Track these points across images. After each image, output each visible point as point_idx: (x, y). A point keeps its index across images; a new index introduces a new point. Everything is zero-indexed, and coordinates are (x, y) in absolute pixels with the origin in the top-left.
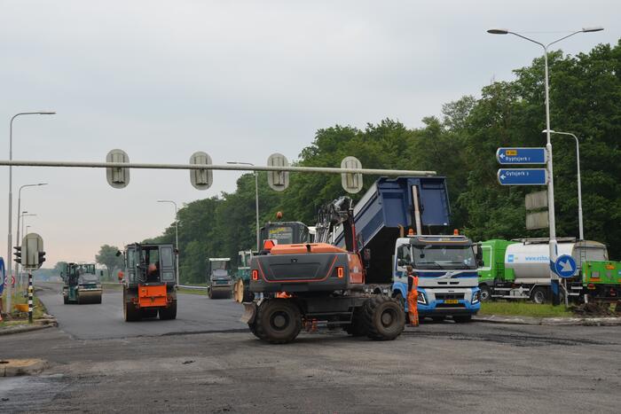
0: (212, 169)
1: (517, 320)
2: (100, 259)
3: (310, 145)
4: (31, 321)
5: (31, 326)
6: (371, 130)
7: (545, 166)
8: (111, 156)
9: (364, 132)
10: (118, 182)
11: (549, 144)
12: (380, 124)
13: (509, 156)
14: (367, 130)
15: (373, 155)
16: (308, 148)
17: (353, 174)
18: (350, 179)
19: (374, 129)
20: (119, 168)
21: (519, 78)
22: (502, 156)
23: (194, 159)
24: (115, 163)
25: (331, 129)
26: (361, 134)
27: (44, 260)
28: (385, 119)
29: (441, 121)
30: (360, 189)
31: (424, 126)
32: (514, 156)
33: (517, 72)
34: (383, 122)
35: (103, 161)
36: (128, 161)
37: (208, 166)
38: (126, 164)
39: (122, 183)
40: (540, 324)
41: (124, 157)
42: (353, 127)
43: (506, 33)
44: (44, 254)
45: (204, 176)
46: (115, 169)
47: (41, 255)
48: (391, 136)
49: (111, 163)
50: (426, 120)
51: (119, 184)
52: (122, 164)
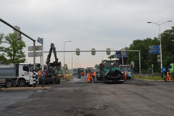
1: (152, 81)
2: (95, 67)
4: (65, 80)
5: (65, 81)
7: (160, 49)
8: (77, 49)
9: (143, 40)
11: (161, 45)
12: (147, 39)
13: (152, 48)
15: (143, 46)
16: (131, 44)
17: (124, 51)
21: (172, 29)
24: (77, 51)
25: (136, 40)
26: (142, 41)
29: (158, 38)
31: (154, 39)
33: (172, 27)
35: (75, 51)
39: (79, 54)
40: (156, 81)
41: (79, 50)
43: (151, 23)
45: (94, 53)
47: (67, 68)
50: (154, 38)
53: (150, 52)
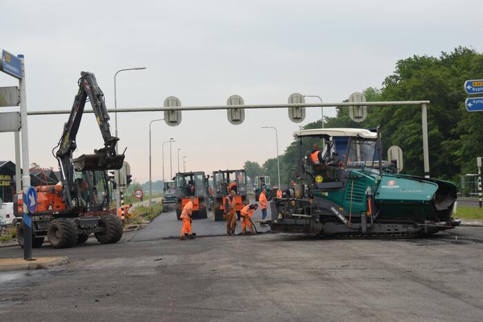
0: (244, 108)
3: (392, 74)
6: (445, 57)
8: (167, 102)
9: (439, 59)
10: (172, 122)
12: (454, 52)
13: (476, 87)
14: (441, 58)
15: (440, 80)
16: (391, 77)
17: (358, 106)
18: (356, 111)
19: (447, 56)
20: (173, 111)
22: (469, 87)
23: (230, 101)
24: (170, 107)
25: (410, 59)
26: (437, 63)
27: (131, 181)
28: (457, 47)
30: (364, 118)
32: (479, 87)
34: (456, 49)
36: (180, 105)
37: (241, 106)
38: (179, 107)
39: (175, 122)
41: (177, 102)
42: (429, 56)
44: (131, 176)
45: (238, 114)
46: (170, 112)
47: (129, 177)
48: (461, 62)
49: (167, 108)
51: (174, 123)
52: (175, 107)
53: (470, 105)
